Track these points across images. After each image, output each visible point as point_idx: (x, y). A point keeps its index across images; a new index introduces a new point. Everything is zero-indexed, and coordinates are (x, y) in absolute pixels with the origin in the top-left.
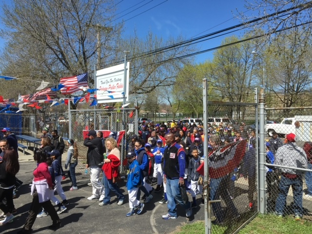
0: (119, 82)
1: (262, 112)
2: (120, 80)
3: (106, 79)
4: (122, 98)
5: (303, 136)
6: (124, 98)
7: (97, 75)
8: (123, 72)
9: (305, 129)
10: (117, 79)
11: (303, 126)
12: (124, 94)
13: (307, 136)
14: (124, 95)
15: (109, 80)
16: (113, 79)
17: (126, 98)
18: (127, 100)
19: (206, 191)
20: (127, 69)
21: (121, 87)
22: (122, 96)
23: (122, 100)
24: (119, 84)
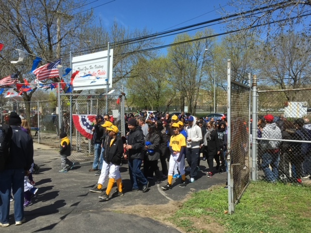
0: (100, 69)
1: (254, 94)
2: (102, 67)
3: (84, 66)
4: (105, 85)
5: (291, 113)
6: (107, 84)
7: (73, 62)
8: (106, 59)
9: (293, 107)
10: (98, 65)
11: (291, 105)
12: (107, 80)
13: (295, 113)
14: (108, 82)
15: (88, 67)
16: (93, 66)
17: (110, 84)
18: (111, 86)
19: (229, 156)
20: (110, 56)
21: (103, 73)
22: (105, 82)
23: (105, 87)
24: (101, 71)
